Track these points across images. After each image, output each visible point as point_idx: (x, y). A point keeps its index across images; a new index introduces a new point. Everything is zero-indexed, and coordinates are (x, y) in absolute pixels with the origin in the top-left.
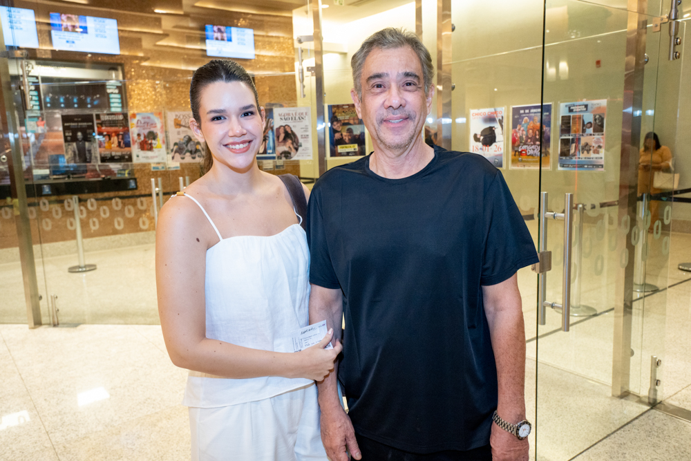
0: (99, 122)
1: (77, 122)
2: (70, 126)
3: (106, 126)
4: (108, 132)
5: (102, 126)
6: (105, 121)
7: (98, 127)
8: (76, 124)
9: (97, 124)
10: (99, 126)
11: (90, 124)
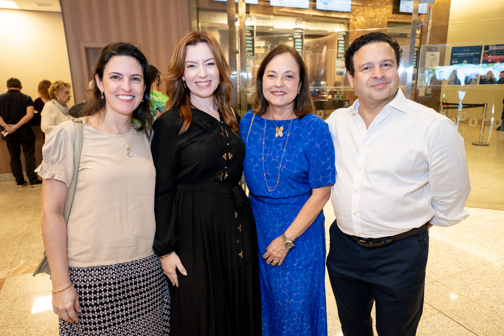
0: (487, 51)
1: (466, 52)
2: (457, 55)
3: (492, 55)
4: (492, 60)
5: (489, 55)
6: (492, 51)
7: (484, 56)
8: (464, 54)
9: (484, 53)
10: (485, 54)
11: (478, 53)
